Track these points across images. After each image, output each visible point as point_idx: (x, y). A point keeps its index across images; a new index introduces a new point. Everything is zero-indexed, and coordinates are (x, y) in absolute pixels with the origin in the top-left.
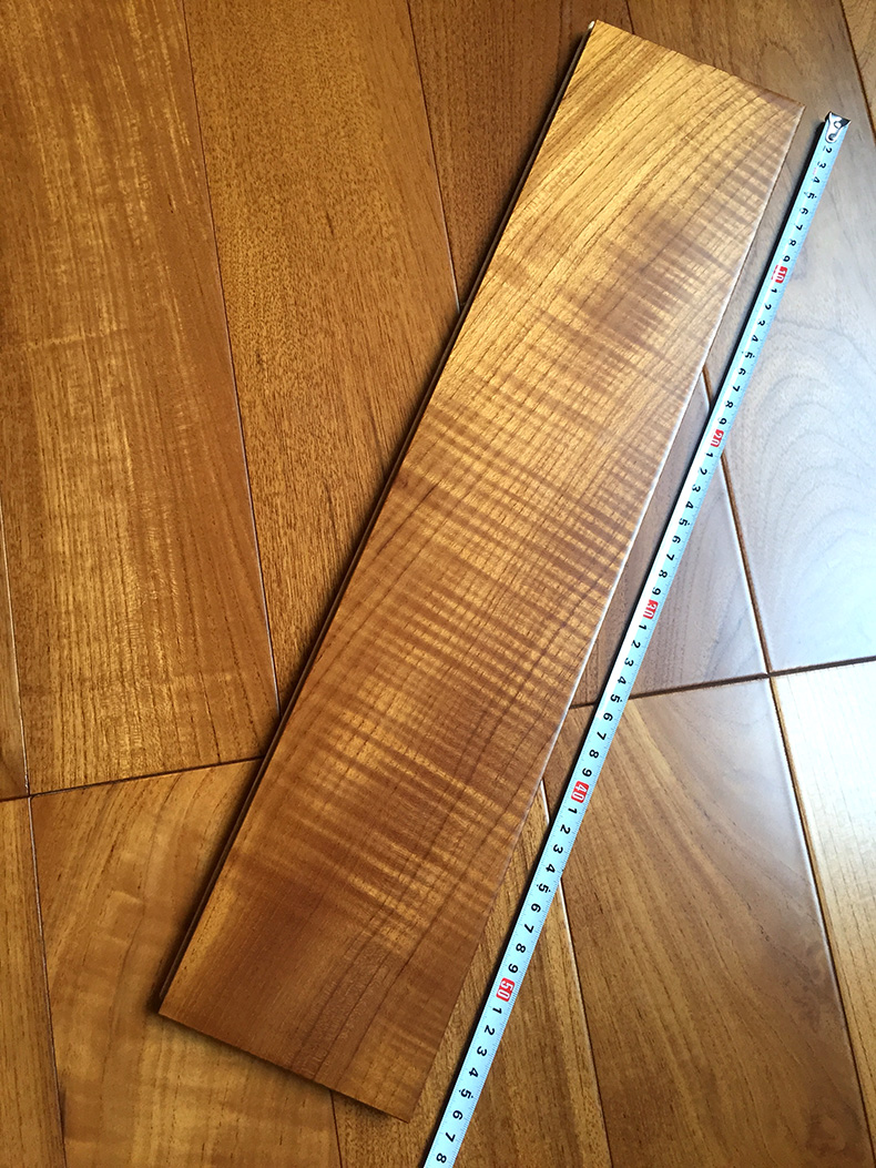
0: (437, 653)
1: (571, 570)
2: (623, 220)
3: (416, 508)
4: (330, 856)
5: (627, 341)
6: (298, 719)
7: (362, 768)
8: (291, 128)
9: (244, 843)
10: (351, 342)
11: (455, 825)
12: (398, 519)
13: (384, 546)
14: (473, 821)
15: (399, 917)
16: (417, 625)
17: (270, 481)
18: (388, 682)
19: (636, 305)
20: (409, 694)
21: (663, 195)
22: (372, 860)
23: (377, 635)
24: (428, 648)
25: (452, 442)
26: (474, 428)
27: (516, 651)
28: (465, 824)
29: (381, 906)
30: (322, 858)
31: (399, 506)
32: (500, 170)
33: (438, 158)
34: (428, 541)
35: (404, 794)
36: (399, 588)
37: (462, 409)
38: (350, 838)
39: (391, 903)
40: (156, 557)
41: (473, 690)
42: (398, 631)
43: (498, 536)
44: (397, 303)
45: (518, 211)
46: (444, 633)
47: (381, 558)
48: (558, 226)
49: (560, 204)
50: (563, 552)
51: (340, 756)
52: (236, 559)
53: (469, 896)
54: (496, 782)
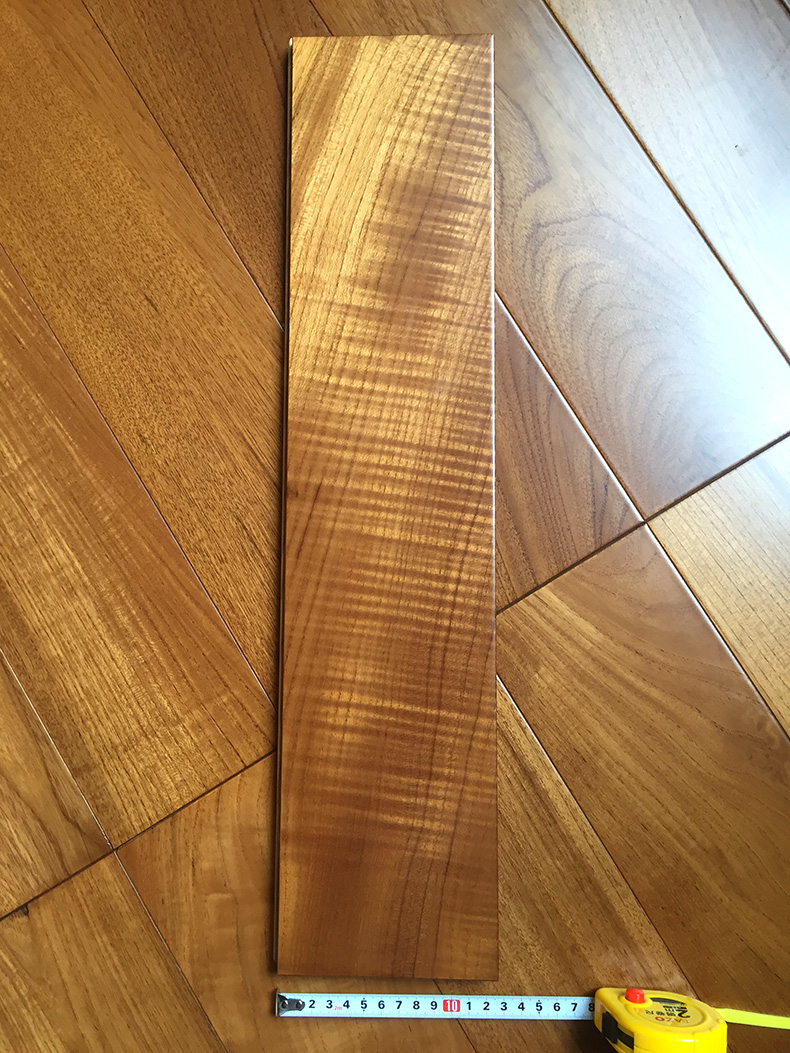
0: (376, 617)
1: (454, 508)
2: (381, 201)
3: (312, 509)
4: (357, 807)
5: (424, 301)
6: (289, 713)
7: (353, 730)
8: (87, 236)
9: (288, 824)
10: (208, 393)
11: (443, 744)
12: (302, 524)
13: (299, 551)
14: (456, 736)
15: (429, 831)
16: (351, 601)
17: (192, 531)
18: (347, 655)
19: (421, 268)
20: (366, 658)
21: (406, 165)
22: (390, 797)
23: (323, 622)
24: (367, 616)
25: (319, 444)
26: (331, 425)
27: (436, 590)
28: (451, 740)
29: (412, 828)
30: (352, 810)
31: (299, 513)
32: (268, 198)
33: (214, 210)
34: (332, 531)
35: (395, 736)
36: (325, 579)
37: (315, 415)
38: (367, 787)
39: (417, 823)
40: (130, 629)
41: (415, 634)
42: (338, 613)
43: (385, 504)
44: (231, 346)
45: (294, 231)
46: (374, 598)
47: (302, 560)
48: (331, 228)
49: (326, 210)
50: (441, 496)
51: (334, 728)
52: (191, 605)
53: (476, 794)
54: (462, 699)
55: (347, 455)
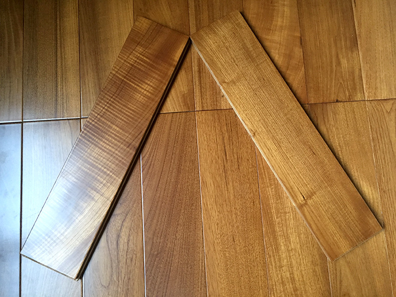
0: (129, 108)
1: (96, 127)
3: (132, 142)
4: (154, 66)
5: (76, 185)
6: (161, 94)
7: (147, 84)
9: (172, 70)
11: (126, 71)
12: (137, 139)
13: (140, 133)
14: (122, 72)
15: (139, 53)
16: (133, 115)
18: (140, 102)
19: (73, 194)
20: (136, 99)
22: (144, 64)
23: (142, 113)
24: (131, 109)
25: (123, 158)
26: (117, 162)
27: (110, 108)
28: (124, 71)
29: (143, 55)
30: (156, 65)
31: (136, 143)
34: (130, 134)
35: (137, 78)
36: (137, 123)
37: (120, 167)
38: (150, 69)
39: (141, 56)
41: (121, 100)
42: (138, 113)
43: (113, 135)
46: (127, 113)
47: (141, 130)
50: (97, 131)
51: (151, 86)
53: (124, 57)
54: (117, 80)
55: (117, 152)
